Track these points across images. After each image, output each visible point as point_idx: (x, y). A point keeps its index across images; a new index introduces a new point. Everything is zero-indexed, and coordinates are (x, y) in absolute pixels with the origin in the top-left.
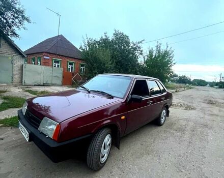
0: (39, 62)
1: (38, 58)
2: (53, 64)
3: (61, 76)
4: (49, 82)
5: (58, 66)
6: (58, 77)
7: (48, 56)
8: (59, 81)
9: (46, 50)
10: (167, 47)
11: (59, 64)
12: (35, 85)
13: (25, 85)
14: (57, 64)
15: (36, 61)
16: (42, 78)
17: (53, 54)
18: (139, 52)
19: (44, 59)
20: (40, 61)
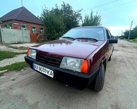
0: (11, 28)
1: (9, 24)
2: (21, 28)
3: (29, 36)
4: (22, 41)
5: (25, 29)
6: (27, 37)
7: (17, 23)
8: (29, 40)
9: (15, 18)
10: (97, 13)
11: (26, 28)
12: (12, 44)
13: (4, 44)
14: (24, 28)
15: (8, 27)
16: (16, 39)
17: (20, 21)
18: (80, 17)
19: (14, 25)
20: (11, 26)
